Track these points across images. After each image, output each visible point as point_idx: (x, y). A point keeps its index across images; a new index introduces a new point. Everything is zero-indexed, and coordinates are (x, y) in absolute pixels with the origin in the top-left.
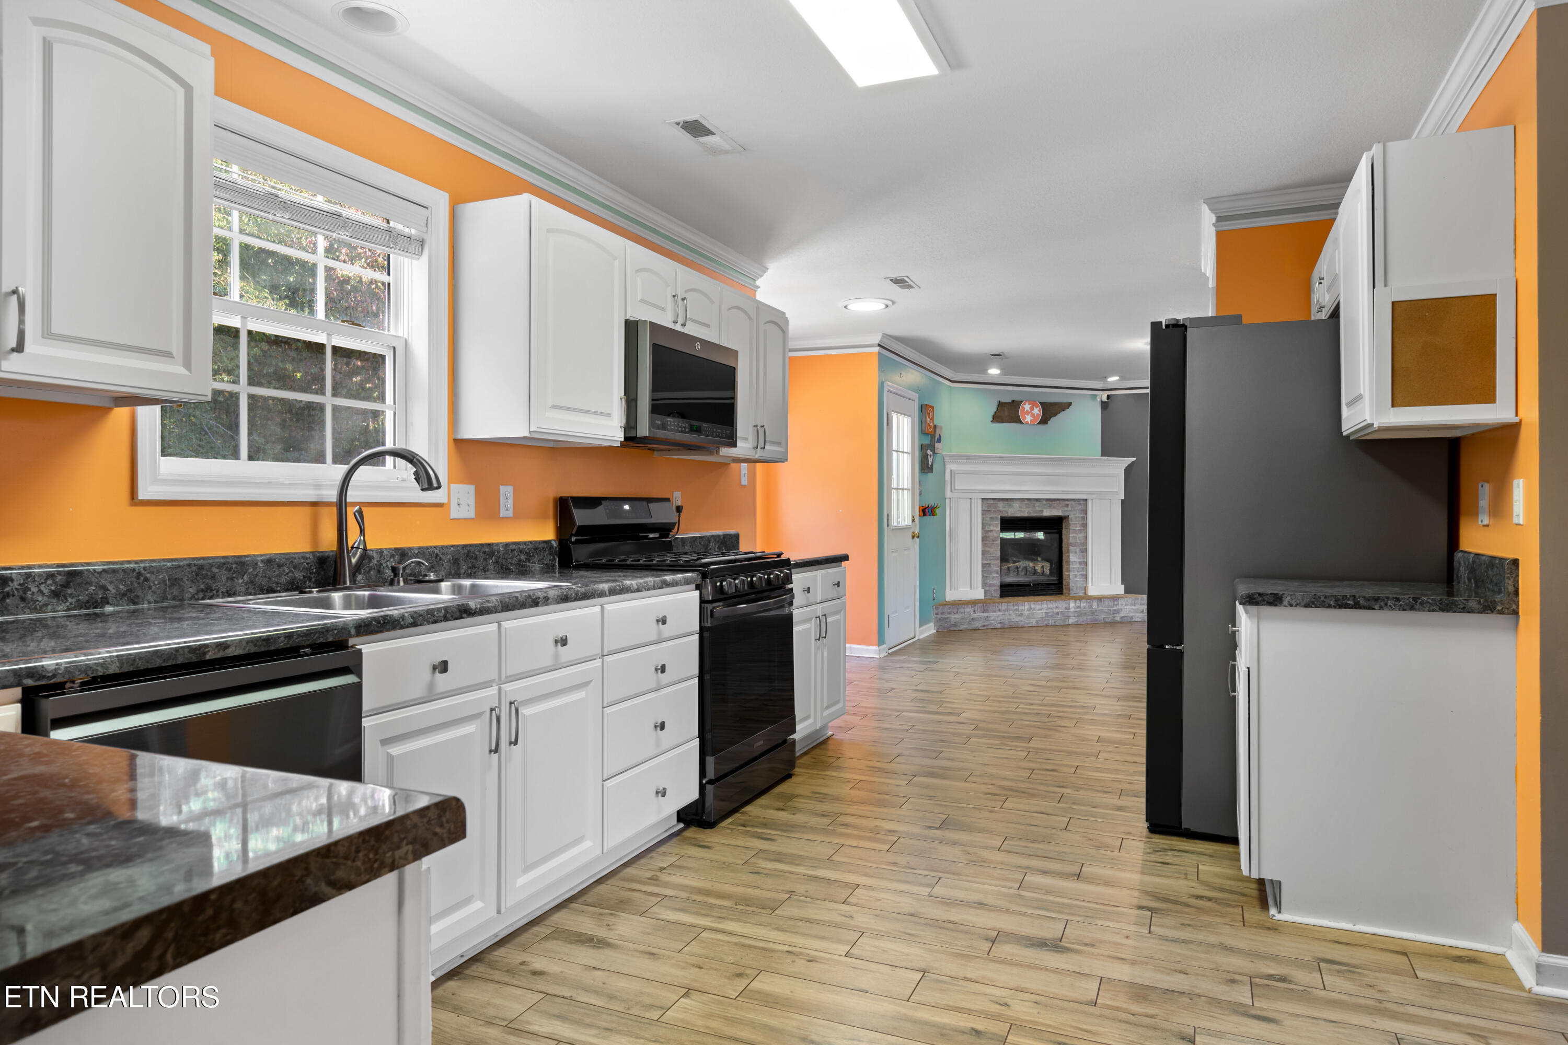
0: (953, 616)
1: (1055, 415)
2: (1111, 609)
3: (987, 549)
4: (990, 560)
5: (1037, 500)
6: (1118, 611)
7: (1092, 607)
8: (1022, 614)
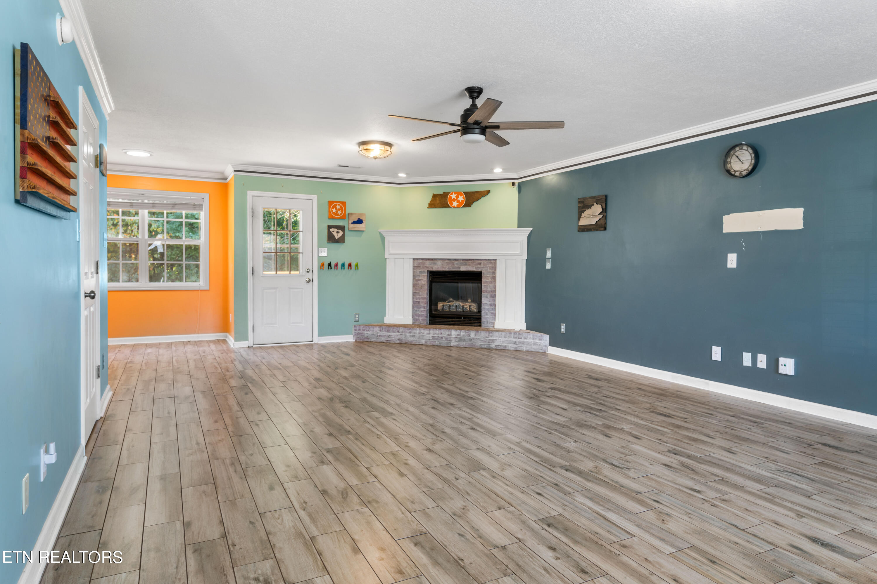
0: (366, 332)
1: (477, 200)
2: (487, 339)
3: (417, 292)
4: (420, 299)
5: (456, 260)
6: (493, 341)
7: (469, 336)
8: (415, 336)
